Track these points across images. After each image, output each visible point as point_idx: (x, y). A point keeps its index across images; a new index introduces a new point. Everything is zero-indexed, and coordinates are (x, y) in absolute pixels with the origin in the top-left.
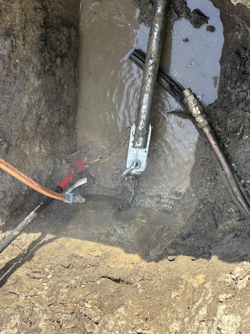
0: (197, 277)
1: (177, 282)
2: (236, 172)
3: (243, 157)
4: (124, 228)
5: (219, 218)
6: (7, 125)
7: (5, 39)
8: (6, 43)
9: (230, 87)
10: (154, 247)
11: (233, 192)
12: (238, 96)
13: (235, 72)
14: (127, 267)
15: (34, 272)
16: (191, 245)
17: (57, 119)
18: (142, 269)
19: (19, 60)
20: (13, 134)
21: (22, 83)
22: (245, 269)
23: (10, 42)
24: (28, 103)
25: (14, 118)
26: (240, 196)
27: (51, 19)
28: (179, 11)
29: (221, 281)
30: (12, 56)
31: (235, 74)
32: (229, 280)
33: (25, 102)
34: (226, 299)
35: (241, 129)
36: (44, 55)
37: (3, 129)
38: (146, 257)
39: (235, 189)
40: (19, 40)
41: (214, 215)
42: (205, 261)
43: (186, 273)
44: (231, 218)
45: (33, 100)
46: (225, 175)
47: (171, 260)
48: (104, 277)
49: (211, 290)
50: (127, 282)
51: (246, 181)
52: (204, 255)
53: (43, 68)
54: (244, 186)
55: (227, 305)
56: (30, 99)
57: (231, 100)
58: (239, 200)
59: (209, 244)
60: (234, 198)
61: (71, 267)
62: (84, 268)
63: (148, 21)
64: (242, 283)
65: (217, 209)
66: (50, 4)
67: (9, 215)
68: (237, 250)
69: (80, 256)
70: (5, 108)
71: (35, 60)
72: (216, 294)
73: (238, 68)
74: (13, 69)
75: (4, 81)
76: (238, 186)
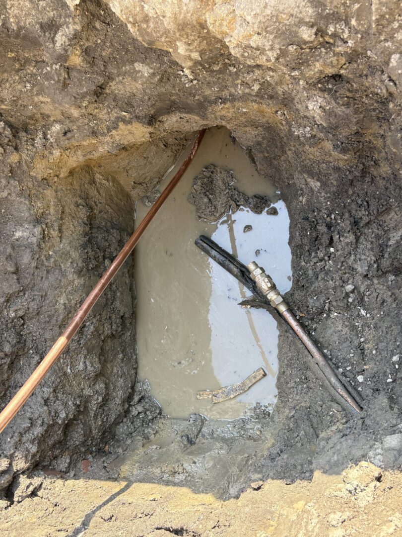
0: (295, 505)
1: (265, 516)
2: (331, 360)
3: (335, 338)
4: (195, 463)
5: (318, 424)
6: (40, 332)
7: (34, 226)
8: (35, 230)
9: (304, 261)
10: (235, 482)
11: (331, 384)
12: (315, 269)
13: (306, 239)
14: (195, 509)
15: (59, 531)
16: (283, 464)
17: (108, 330)
18: (217, 511)
19: (53, 252)
20: (48, 344)
21: (57, 278)
22: (365, 472)
23: (40, 229)
24: (65, 304)
25: (48, 322)
26: (342, 388)
27: (99, 221)
28: (236, 199)
29: (329, 496)
30: (43, 245)
31: (306, 241)
32: (343, 493)
33: (62, 302)
34: (342, 523)
35: (326, 308)
36: (86, 251)
37: (34, 338)
38: (223, 495)
39: (333, 380)
40: (54, 230)
41: (311, 421)
42: (305, 483)
43: (278, 503)
44: (335, 423)
45: (73, 302)
46: (317, 363)
47: (256, 487)
48: (159, 529)
49: (315, 512)
50: (193, 532)
51: (346, 369)
52: (303, 475)
53: (86, 265)
54: (344, 374)
55: (346, 530)
56: (69, 300)
57: (308, 276)
58: (341, 393)
59: (309, 458)
60: (333, 392)
61: (113, 518)
62: (133, 519)
63: (204, 215)
64: (366, 496)
65: (315, 414)
66: (97, 205)
67: (38, 452)
68: (350, 453)
69: (130, 502)
70: (34, 308)
71: (75, 255)
72: (324, 516)
73: (308, 233)
74: (45, 261)
75: (33, 275)
76: (336, 375)
